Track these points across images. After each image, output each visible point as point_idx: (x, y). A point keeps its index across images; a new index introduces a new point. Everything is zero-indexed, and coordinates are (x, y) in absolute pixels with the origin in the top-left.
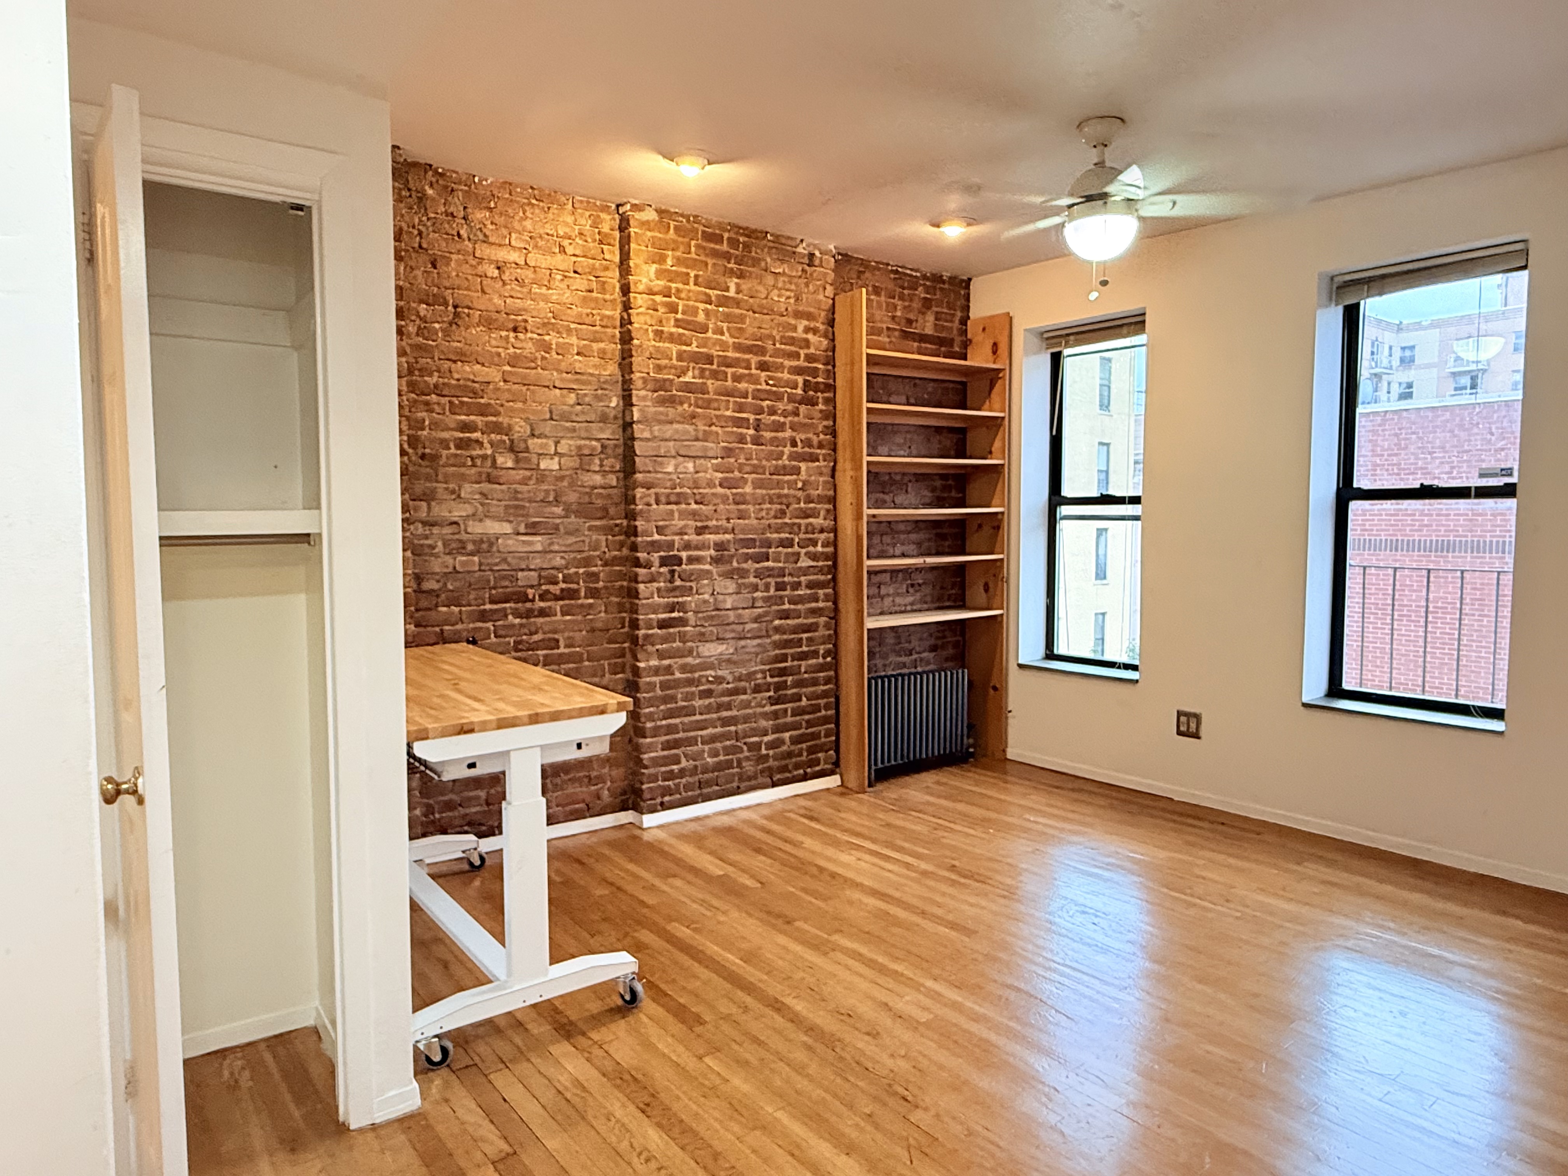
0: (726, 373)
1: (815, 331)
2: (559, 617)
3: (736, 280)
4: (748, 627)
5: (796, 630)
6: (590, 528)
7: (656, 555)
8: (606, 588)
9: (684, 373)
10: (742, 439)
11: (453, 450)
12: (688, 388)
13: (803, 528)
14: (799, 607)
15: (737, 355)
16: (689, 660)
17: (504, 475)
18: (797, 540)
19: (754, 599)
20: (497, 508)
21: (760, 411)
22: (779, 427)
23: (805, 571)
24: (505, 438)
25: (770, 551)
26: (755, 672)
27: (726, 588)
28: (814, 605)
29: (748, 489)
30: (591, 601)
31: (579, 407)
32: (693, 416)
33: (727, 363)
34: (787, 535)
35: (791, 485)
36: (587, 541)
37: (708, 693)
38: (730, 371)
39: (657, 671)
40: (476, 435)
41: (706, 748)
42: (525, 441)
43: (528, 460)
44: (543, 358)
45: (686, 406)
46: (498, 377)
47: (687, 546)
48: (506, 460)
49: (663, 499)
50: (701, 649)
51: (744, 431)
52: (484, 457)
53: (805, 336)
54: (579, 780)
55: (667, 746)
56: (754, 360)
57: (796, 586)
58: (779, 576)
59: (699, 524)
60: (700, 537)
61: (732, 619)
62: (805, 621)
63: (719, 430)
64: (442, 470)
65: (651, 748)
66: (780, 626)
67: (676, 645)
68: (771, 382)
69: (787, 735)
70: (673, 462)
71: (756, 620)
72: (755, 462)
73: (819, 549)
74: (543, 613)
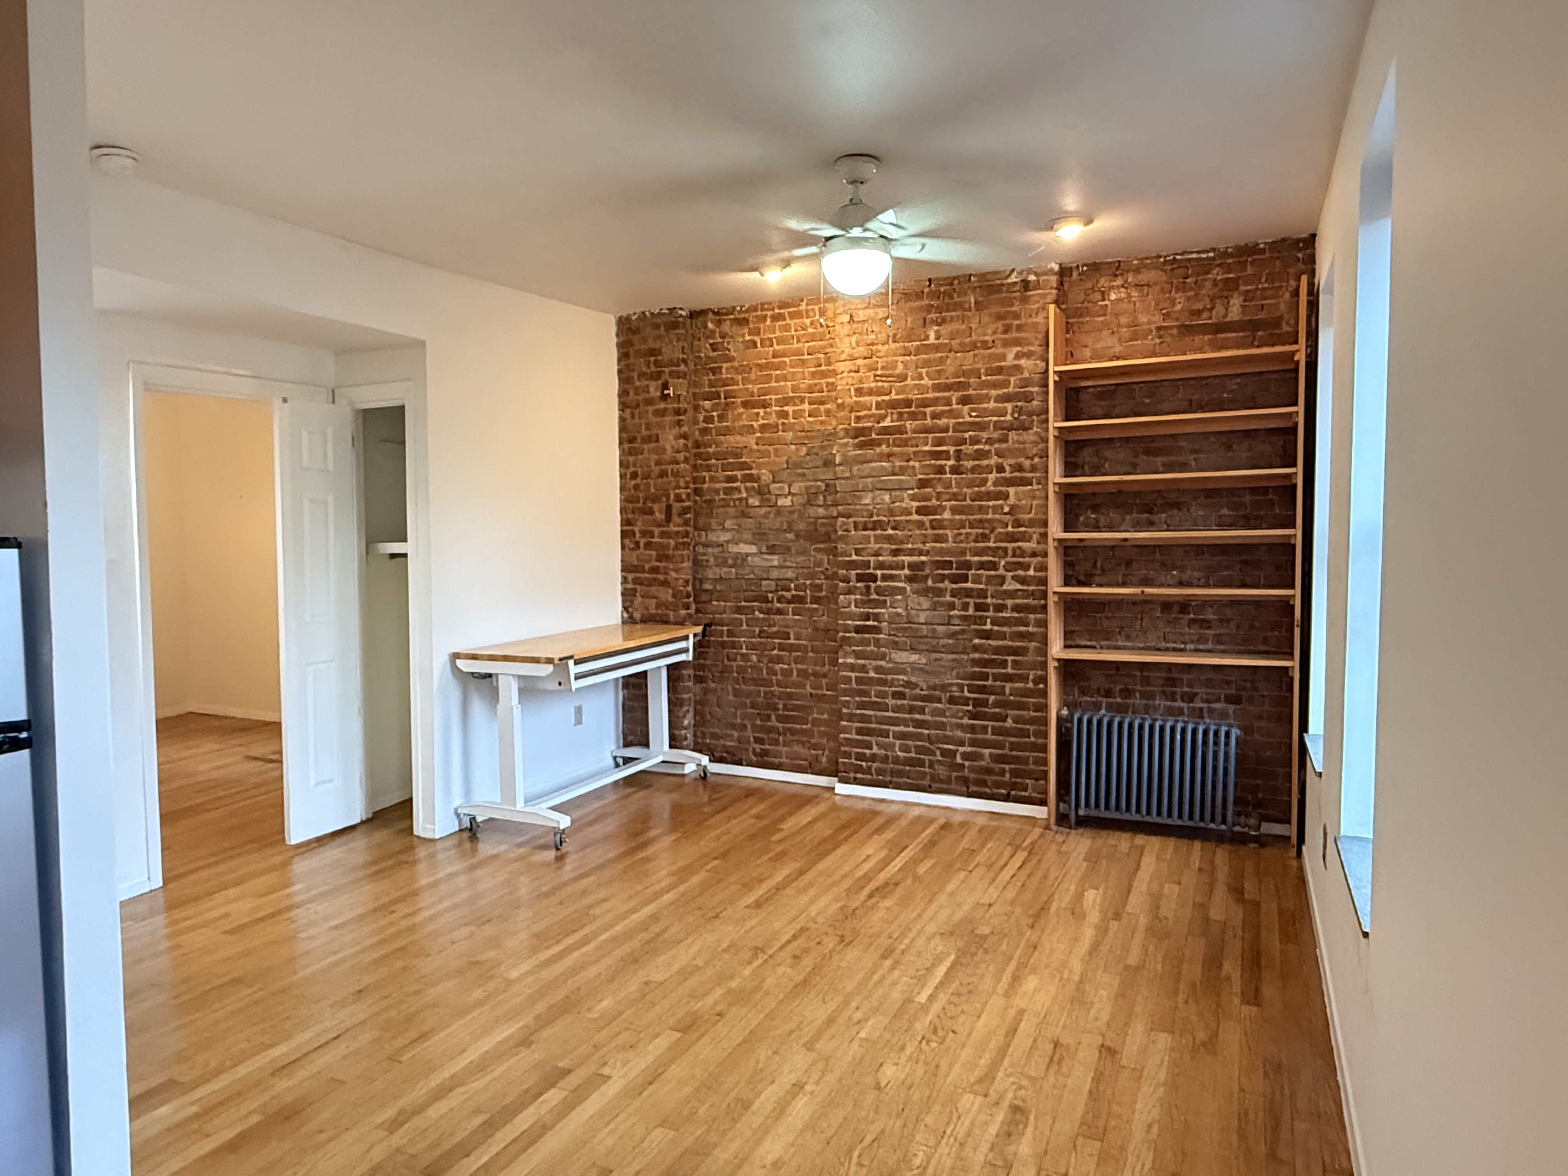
0: (925, 413)
1: (1028, 355)
2: (790, 616)
3: (936, 328)
4: (942, 642)
5: (998, 650)
6: (815, 550)
7: (853, 572)
8: (826, 597)
9: (883, 418)
10: (941, 470)
11: (722, 496)
12: (886, 431)
13: (1010, 552)
14: (1005, 629)
15: (937, 395)
16: (883, 663)
17: (752, 512)
18: (1003, 563)
19: (950, 617)
20: (747, 536)
21: (963, 442)
22: (981, 455)
23: (1012, 594)
24: (756, 485)
25: (970, 573)
26: (952, 684)
27: (919, 604)
28: (1022, 629)
29: (947, 515)
30: (815, 606)
31: (808, 457)
32: (890, 455)
33: (925, 403)
34: (991, 558)
35: (996, 510)
36: (812, 559)
37: (900, 695)
38: (928, 410)
39: (852, 668)
40: (738, 484)
41: (898, 742)
42: (768, 486)
43: (768, 500)
44: (783, 424)
45: (884, 447)
46: (753, 442)
47: (881, 566)
48: (754, 501)
49: (860, 527)
50: (893, 655)
51: (943, 462)
52: (740, 499)
53: (1016, 362)
54: (803, 743)
55: (859, 732)
56: (955, 396)
57: (1000, 608)
58: (979, 597)
59: (894, 547)
60: (895, 559)
61: (925, 633)
62: (1010, 643)
63: (917, 464)
64: (715, 511)
65: (845, 730)
66: (980, 645)
67: (871, 648)
68: (974, 414)
69: (987, 752)
70: (870, 495)
71: (953, 635)
72: (955, 490)
73: (1031, 572)
74: (779, 612)
